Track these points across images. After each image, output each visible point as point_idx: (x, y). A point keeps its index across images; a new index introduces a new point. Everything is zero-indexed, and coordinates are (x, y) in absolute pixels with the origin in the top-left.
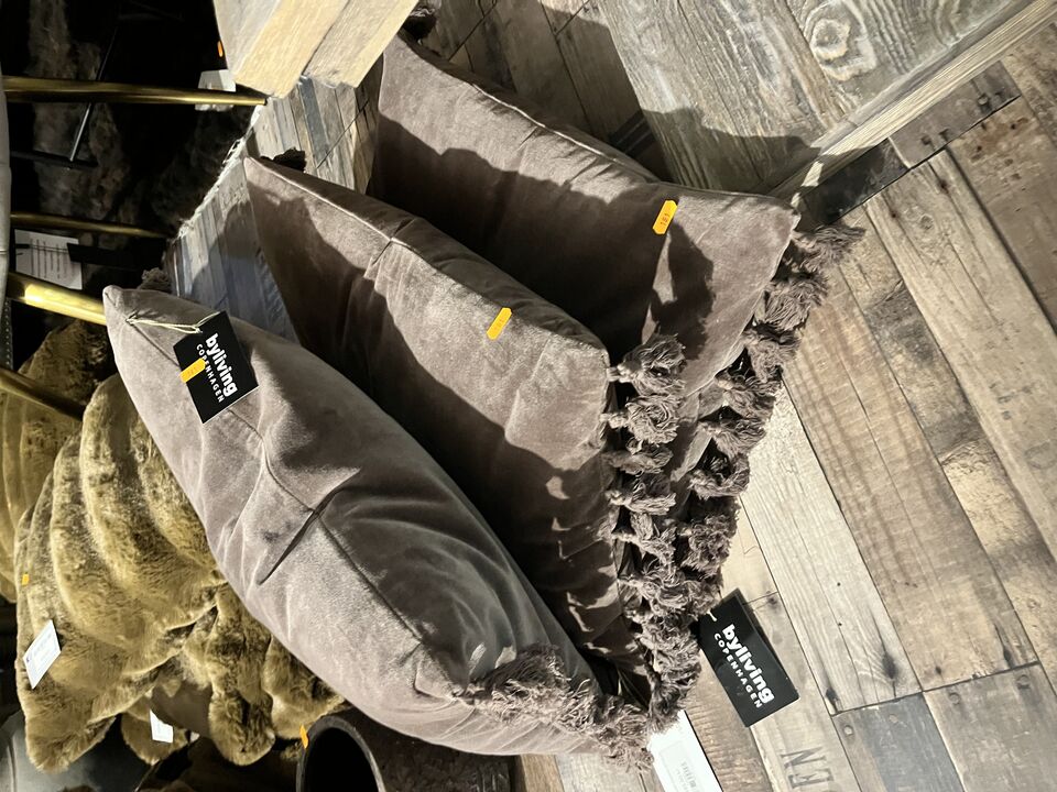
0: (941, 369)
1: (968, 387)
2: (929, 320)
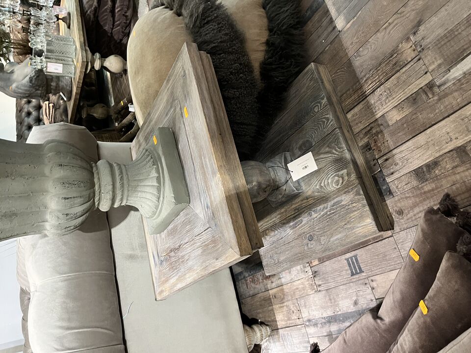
0: (441, 159)
1: (447, 150)
2: (425, 163)
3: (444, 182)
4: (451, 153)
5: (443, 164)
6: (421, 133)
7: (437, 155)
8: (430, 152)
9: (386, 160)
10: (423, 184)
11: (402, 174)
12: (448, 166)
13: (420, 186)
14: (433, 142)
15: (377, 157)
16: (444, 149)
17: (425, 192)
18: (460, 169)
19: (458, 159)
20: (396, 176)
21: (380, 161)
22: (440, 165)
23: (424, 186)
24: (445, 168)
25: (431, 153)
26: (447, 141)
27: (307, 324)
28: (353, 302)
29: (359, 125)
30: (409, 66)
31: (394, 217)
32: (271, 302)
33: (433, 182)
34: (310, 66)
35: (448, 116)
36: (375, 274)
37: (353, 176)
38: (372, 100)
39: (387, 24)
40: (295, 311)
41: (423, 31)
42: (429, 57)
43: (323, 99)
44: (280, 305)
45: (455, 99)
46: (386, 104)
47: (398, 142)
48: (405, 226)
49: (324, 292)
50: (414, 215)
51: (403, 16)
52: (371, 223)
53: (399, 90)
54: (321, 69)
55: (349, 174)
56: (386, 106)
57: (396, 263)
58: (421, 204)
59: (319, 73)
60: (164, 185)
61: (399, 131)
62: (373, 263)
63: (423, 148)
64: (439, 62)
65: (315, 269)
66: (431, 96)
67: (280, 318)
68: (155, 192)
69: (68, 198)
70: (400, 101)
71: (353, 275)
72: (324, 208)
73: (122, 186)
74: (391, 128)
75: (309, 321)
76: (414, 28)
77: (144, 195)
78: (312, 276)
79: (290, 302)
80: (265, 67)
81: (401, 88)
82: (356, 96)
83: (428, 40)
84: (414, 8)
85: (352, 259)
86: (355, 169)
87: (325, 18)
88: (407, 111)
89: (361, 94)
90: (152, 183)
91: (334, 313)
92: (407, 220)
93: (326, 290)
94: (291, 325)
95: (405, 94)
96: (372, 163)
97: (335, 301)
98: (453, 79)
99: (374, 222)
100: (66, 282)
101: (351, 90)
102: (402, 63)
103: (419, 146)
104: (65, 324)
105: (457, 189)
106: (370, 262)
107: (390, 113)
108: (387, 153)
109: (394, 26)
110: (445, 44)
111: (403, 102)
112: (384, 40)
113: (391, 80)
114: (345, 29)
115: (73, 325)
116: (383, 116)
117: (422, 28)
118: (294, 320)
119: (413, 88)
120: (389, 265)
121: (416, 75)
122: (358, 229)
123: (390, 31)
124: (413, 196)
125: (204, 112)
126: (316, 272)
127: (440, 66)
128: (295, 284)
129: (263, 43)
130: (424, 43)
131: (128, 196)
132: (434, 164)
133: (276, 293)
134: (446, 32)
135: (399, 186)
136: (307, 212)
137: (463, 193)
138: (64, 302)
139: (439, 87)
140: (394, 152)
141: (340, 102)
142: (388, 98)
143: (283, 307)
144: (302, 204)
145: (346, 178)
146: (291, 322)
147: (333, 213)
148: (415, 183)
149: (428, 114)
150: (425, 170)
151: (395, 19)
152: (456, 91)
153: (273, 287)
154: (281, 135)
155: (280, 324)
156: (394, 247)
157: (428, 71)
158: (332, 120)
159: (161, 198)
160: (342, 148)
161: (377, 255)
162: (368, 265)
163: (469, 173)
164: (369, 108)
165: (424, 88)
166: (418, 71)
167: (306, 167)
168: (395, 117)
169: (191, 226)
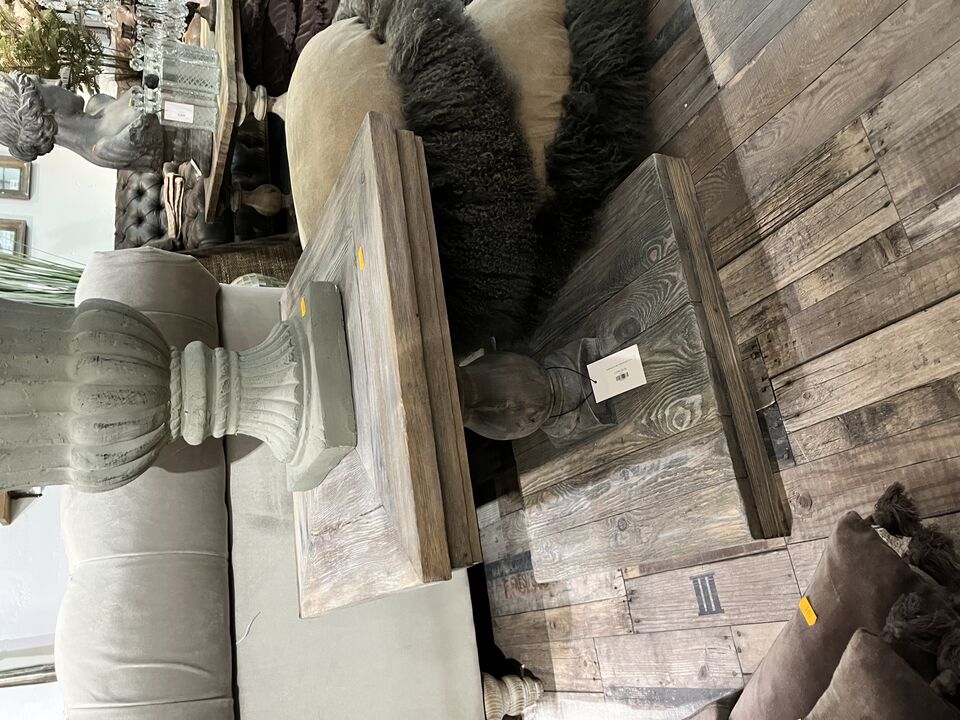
0: (900, 400)
1: (914, 384)
2: (865, 403)
3: (901, 451)
4: (923, 391)
5: (903, 412)
6: (864, 336)
7: (894, 390)
8: (879, 382)
9: (789, 383)
10: (857, 450)
11: (817, 419)
12: (912, 420)
13: (851, 452)
14: (886, 361)
15: (770, 373)
16: (910, 380)
17: (860, 468)
18: (938, 430)
19: (935, 407)
20: (805, 420)
21: (776, 384)
22: (897, 414)
23: (860, 453)
24: (906, 423)
25: (881, 385)
26: (917, 363)
27: (610, 693)
28: (698, 669)
29: (742, 297)
30: (853, 184)
31: (792, 508)
32: (547, 634)
33: (880, 447)
34: (648, 160)
35: (924, 309)
36: (745, 621)
37: (713, 412)
38: (772, 247)
39: (816, 84)
40: (589, 663)
41: (890, 108)
42: (896, 170)
43: (668, 235)
44: (562, 644)
45: (943, 273)
46: (799, 261)
47: (815, 348)
48: (814, 533)
49: (645, 636)
50: (834, 513)
51: (851, 71)
52: (739, 518)
53: (827, 234)
54: (675, 168)
55: (704, 406)
56: (798, 266)
57: (789, 607)
58: (849, 492)
59: (666, 177)
60: (308, 402)
61: (819, 325)
62: (744, 598)
63: (866, 370)
64: (917, 183)
65: (632, 585)
66: (891, 258)
67: (561, 670)
68: (292, 417)
69: (106, 426)
70: (828, 260)
71: (702, 613)
72: (652, 467)
73: (227, 399)
74: (805, 315)
75: (613, 688)
76: (871, 98)
77: (270, 419)
78: (625, 599)
79: (581, 642)
80: (558, 155)
81: (831, 230)
82: (740, 235)
83: (899, 129)
84: (875, 53)
85: (703, 581)
86: (719, 398)
87: (692, 56)
88: (838, 285)
89: (750, 232)
90: (286, 396)
91: (661, 683)
92: (819, 519)
93: (650, 633)
94: (579, 689)
95: (838, 246)
96: (760, 385)
97: (665, 661)
98: (941, 225)
99: (744, 519)
100: (124, 568)
101: (732, 220)
102: (839, 175)
103: (858, 366)
104: (115, 651)
105: (927, 472)
106: (737, 593)
107: (806, 283)
108: (790, 369)
109: (831, 91)
110: (933, 144)
111: (833, 263)
112: (807, 120)
113: (813, 209)
114: (731, 85)
115: (130, 654)
116: (790, 286)
117: (887, 101)
118: (586, 679)
119: (858, 234)
120: (774, 608)
121: (866, 206)
122: (712, 525)
123: (820, 102)
124: (836, 472)
125: (388, 267)
126: (633, 592)
127: (917, 192)
128: (593, 607)
129: (556, 103)
130: (888, 137)
131: (238, 420)
132: (883, 411)
133: (556, 619)
134: (938, 116)
135: (809, 445)
136: (621, 468)
137: (939, 484)
138: (118, 608)
139: (912, 239)
140: (806, 368)
141: (707, 245)
142: (802, 248)
143: (567, 649)
144: (612, 451)
145: (699, 413)
146: (580, 682)
147: (669, 481)
148: (841, 443)
149: (882, 297)
150: (864, 417)
151: (834, 76)
152: (946, 254)
153: (553, 605)
154: (583, 300)
155: (560, 682)
156: (787, 572)
157: (892, 201)
158: (682, 284)
159: (303, 429)
160: (697, 347)
161: (754, 583)
162: (735, 599)
163: (955, 443)
164: (763, 264)
165: (879, 237)
166: (870, 199)
167: (623, 376)
168: (814, 293)
169: (356, 492)
